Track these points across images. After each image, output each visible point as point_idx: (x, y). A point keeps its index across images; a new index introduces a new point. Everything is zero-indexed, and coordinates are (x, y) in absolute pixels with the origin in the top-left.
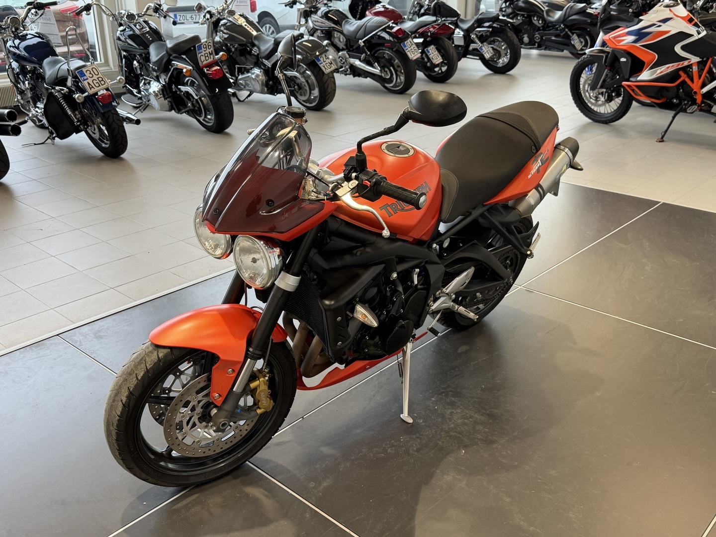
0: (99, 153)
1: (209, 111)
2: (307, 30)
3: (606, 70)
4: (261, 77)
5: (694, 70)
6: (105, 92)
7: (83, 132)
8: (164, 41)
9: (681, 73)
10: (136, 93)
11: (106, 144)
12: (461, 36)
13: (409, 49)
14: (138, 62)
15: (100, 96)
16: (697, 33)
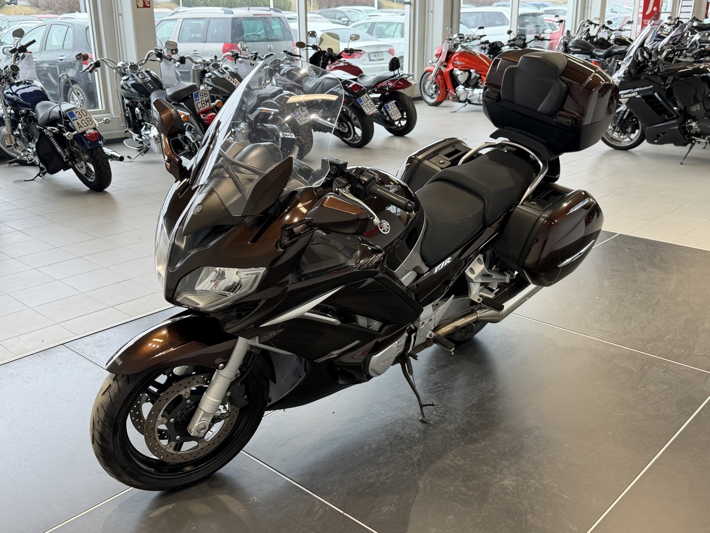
0: (86, 188)
6: (92, 131)
8: (165, 90)
10: (138, 137)
11: (92, 179)
13: (365, 104)
14: (139, 109)
15: (88, 134)
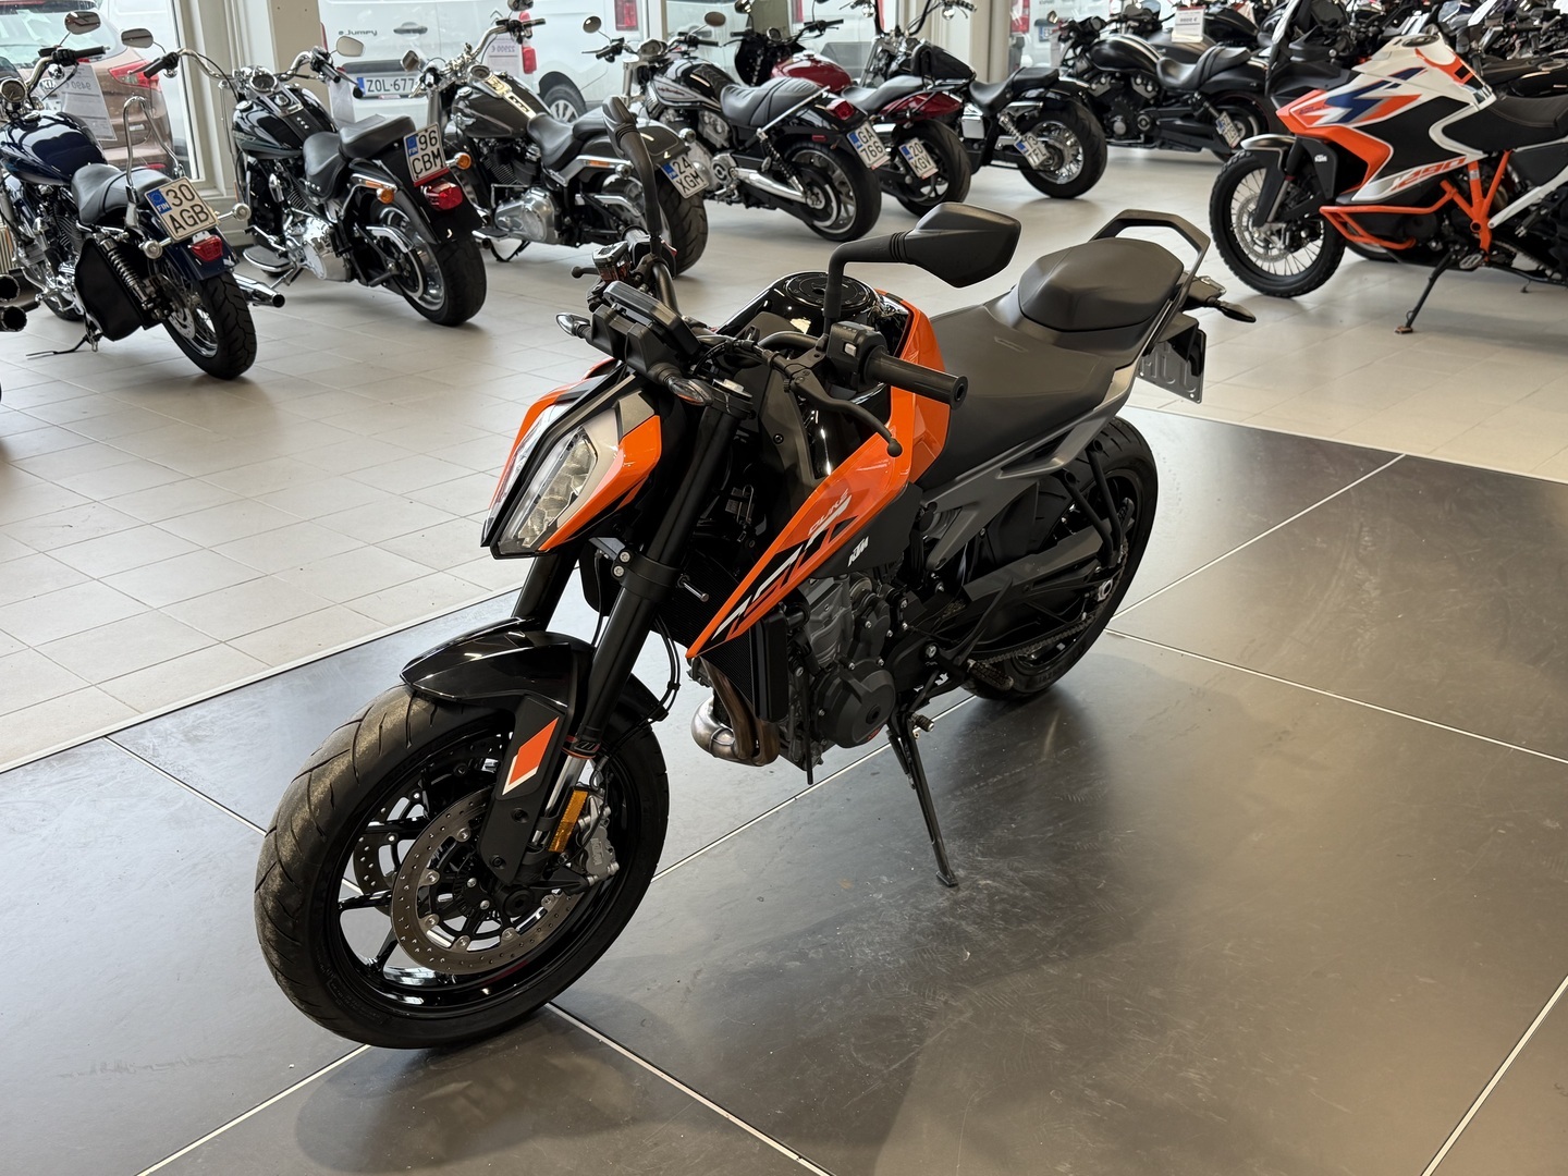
0: (197, 370)
1: (433, 280)
2: (644, 109)
3: (1286, 183)
4: (545, 208)
5: (1472, 178)
6: (207, 236)
7: (161, 325)
8: (336, 132)
9: (1445, 185)
10: (275, 243)
11: (209, 349)
12: (979, 118)
13: (865, 146)
14: (278, 177)
15: (196, 244)
16: (1477, 100)
